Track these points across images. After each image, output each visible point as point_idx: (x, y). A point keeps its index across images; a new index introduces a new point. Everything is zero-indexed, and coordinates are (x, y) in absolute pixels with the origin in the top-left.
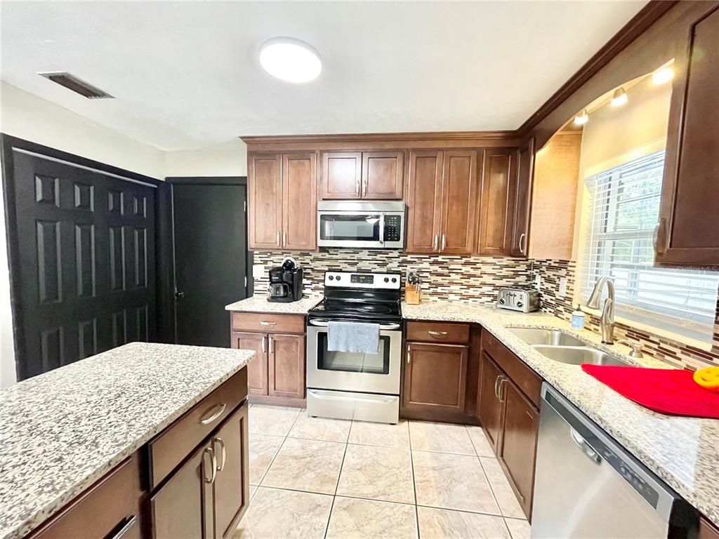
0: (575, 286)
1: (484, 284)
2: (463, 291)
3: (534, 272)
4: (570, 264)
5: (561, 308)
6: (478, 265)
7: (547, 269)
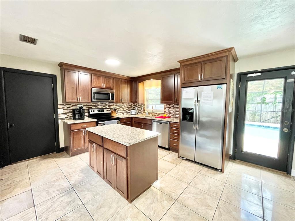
0: (145, 108)
1: (126, 110)
2: (122, 112)
3: (135, 106)
4: (144, 104)
5: (142, 112)
6: (125, 105)
7: (138, 105)
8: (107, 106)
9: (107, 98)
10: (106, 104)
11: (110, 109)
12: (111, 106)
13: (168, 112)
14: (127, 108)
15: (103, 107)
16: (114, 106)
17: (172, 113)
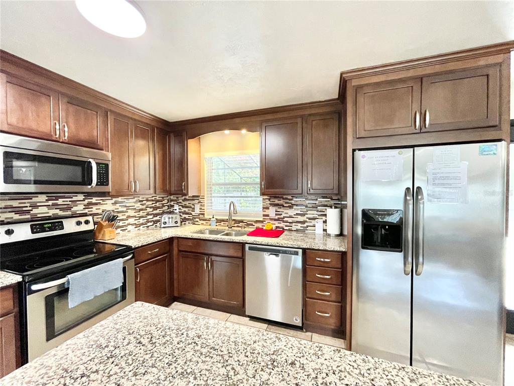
0: (205, 208)
1: (148, 214)
2: (136, 222)
3: (172, 203)
4: (201, 197)
5: (197, 220)
6: (144, 202)
7: (183, 200)
8: (79, 208)
9: (80, 180)
10: (74, 199)
11: (90, 218)
12: (95, 208)
13: (277, 217)
14: (149, 210)
15: (61, 213)
16: (108, 205)
17: (286, 219)
